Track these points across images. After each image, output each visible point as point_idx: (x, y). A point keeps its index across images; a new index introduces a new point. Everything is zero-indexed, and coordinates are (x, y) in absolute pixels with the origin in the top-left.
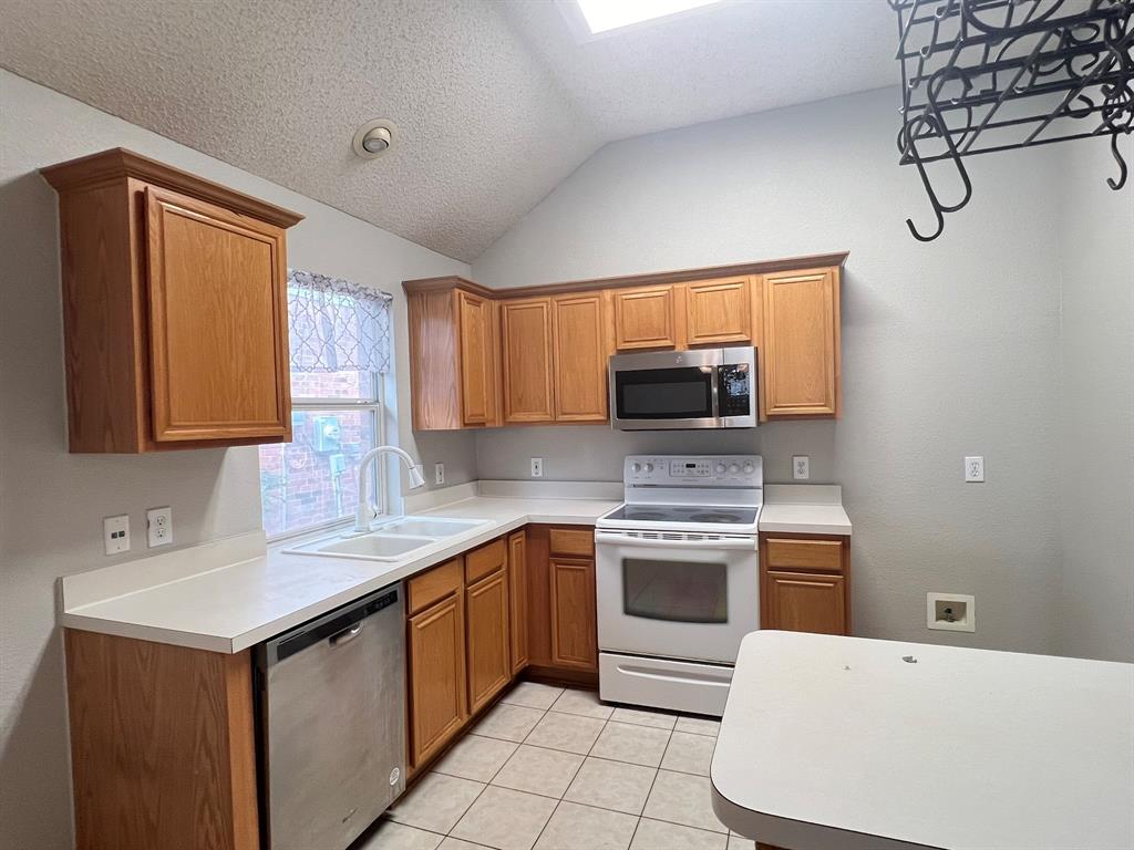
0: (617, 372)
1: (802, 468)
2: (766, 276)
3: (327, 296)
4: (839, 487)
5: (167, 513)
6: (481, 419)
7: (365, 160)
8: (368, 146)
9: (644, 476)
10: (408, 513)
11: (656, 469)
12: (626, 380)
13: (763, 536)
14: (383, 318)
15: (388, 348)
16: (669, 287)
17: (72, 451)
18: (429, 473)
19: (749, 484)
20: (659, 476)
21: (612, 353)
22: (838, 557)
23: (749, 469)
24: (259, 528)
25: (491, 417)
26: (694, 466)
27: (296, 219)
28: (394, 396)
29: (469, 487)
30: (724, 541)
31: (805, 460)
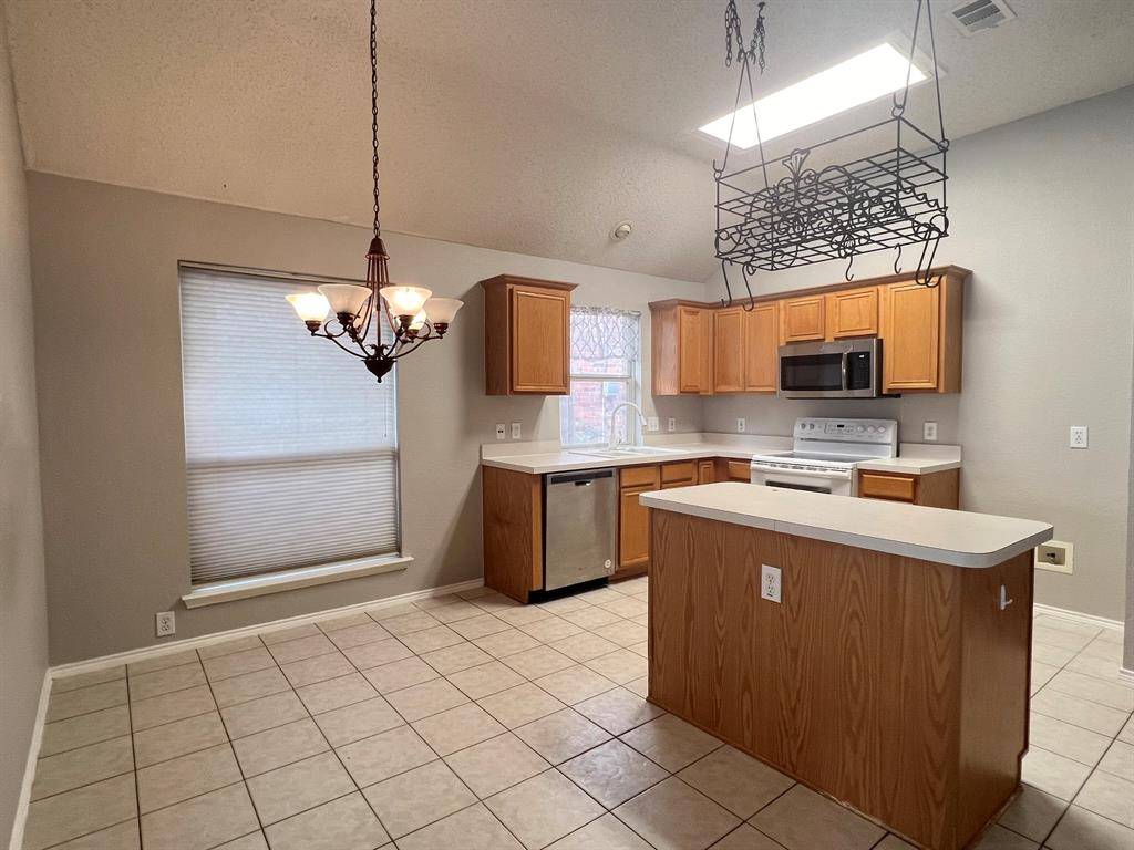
0: (782, 358)
1: (931, 431)
2: (890, 286)
3: (600, 317)
4: (959, 448)
5: (519, 425)
6: (695, 389)
7: (617, 242)
8: (618, 235)
9: (807, 433)
10: (645, 445)
11: (816, 428)
12: (788, 364)
13: (861, 472)
14: (636, 326)
15: (638, 345)
16: (821, 296)
17: (487, 394)
18: (663, 423)
19: (880, 441)
20: (817, 432)
21: (782, 344)
22: (910, 488)
23: (882, 430)
24: (558, 438)
25: (704, 388)
26: (842, 426)
27: (574, 286)
28: (641, 374)
29: (696, 435)
30: (829, 472)
31: (934, 425)
